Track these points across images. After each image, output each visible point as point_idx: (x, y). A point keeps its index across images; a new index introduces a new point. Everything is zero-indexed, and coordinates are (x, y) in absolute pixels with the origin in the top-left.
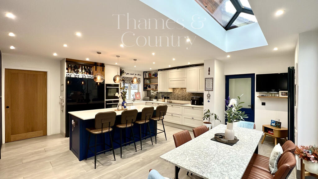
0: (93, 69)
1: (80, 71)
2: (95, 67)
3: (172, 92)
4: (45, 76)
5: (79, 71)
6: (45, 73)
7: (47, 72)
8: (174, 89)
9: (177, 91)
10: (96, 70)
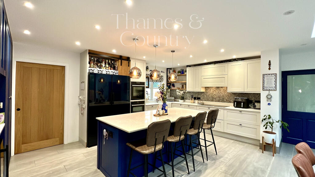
0: (118, 64)
1: (104, 65)
2: (120, 61)
3: (205, 91)
4: (62, 72)
5: (102, 66)
6: (63, 67)
7: (65, 67)
8: (206, 88)
9: (212, 91)
10: (121, 65)
